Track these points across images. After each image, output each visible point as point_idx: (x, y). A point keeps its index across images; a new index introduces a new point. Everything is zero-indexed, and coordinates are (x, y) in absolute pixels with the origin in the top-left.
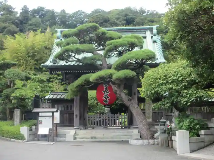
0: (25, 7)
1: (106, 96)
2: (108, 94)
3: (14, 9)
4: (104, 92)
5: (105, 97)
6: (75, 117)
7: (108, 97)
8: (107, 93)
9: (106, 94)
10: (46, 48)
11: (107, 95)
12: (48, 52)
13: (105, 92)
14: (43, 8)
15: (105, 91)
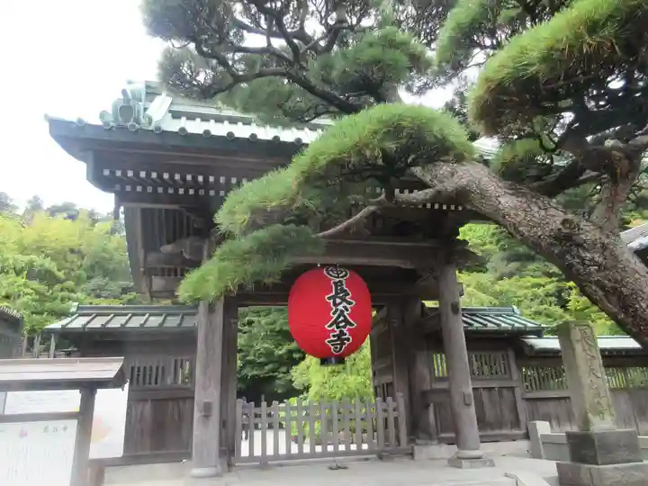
0: (36, 198)
1: (342, 318)
2: (348, 306)
3: (11, 200)
4: (334, 298)
5: (336, 322)
6: (197, 415)
7: (348, 323)
8: (344, 304)
9: (340, 307)
10: (72, 251)
11: (346, 313)
12: (76, 260)
13: (338, 301)
14: (73, 205)
15: (337, 293)
